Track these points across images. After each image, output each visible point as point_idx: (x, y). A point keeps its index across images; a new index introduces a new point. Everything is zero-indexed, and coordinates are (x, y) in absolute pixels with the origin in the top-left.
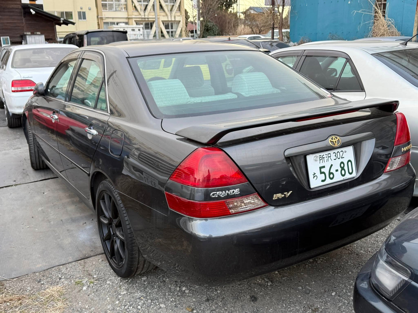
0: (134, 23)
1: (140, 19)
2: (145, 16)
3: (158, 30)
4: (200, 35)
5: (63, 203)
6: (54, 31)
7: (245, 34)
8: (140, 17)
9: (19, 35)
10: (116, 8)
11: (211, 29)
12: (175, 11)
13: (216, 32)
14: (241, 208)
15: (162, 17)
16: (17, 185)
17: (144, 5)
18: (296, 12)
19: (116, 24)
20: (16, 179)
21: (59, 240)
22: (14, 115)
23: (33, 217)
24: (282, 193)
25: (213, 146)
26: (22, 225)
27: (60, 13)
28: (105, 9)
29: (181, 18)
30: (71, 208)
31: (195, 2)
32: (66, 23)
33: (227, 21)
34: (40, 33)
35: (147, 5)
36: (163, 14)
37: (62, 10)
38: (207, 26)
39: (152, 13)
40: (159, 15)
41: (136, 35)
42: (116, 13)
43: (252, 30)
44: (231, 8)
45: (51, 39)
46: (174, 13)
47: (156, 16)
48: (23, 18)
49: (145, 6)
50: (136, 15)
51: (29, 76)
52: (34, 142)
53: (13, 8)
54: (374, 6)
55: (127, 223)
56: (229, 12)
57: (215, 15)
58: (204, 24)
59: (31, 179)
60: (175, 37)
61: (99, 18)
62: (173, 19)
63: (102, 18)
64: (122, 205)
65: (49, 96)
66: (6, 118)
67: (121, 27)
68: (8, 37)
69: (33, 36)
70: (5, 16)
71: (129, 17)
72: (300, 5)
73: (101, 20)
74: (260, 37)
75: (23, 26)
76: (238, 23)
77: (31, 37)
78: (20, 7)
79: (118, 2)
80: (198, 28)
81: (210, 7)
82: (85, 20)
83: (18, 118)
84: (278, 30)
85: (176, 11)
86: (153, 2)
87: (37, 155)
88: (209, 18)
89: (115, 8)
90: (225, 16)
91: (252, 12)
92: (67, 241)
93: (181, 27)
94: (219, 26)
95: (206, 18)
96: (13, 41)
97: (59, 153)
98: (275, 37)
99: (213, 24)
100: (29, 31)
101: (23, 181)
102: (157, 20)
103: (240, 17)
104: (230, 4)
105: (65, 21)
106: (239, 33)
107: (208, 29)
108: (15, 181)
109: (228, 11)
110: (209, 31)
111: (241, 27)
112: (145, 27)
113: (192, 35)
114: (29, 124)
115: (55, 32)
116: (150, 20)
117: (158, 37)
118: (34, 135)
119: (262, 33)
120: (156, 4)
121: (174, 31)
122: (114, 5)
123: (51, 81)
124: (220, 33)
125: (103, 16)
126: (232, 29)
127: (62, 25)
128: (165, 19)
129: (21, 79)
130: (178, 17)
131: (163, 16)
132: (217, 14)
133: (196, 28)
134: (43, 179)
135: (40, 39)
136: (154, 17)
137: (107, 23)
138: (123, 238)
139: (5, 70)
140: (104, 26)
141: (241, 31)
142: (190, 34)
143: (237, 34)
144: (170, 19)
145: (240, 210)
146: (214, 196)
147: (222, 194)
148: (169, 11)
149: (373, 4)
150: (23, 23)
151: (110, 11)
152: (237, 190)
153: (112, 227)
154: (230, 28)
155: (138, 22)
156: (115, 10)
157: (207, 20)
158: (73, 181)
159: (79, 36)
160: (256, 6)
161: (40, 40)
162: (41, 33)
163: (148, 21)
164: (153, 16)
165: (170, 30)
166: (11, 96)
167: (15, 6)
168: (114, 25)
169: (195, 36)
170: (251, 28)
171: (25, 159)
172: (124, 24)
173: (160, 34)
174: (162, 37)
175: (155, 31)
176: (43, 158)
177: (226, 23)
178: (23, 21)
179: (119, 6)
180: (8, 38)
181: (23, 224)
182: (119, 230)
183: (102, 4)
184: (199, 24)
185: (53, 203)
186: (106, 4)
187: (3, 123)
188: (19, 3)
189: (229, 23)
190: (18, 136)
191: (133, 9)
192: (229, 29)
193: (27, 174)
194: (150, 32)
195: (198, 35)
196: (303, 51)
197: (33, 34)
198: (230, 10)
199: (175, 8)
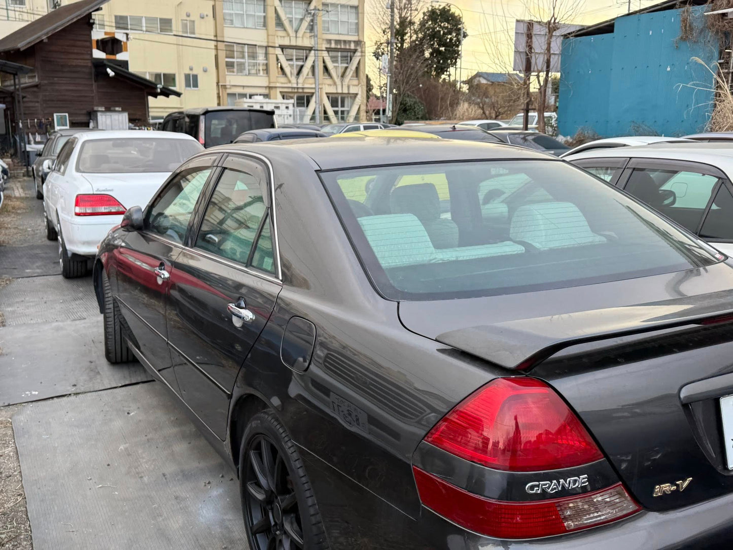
0: (279, 96)
1: (290, 90)
2: (297, 85)
3: (319, 108)
4: (391, 118)
5: (165, 437)
6: (145, 106)
7: (470, 119)
8: (289, 85)
9: (84, 112)
10: (249, 70)
11: (410, 109)
12: (349, 77)
13: (419, 115)
14: (588, 516)
15: (327, 86)
16: (79, 393)
17: (297, 65)
18: (570, 83)
19: (248, 97)
20: (77, 380)
21: (161, 519)
22: (75, 255)
23: (109, 465)
24: (673, 484)
25: (526, 376)
26: (88, 481)
27: (154, 75)
28: (230, 72)
29: (359, 90)
30: (181, 447)
31: (385, 63)
32: (166, 93)
33: (440, 96)
34: (120, 109)
35: (302, 67)
36: (329, 81)
37: (158, 71)
38: (403, 104)
39: (310, 79)
40: (322, 84)
41: (281, 115)
42: (250, 78)
43: (484, 113)
44: (445, 73)
45: (139, 120)
46: (347, 80)
47: (317, 85)
48: (94, 82)
49: (299, 68)
50: (282, 83)
51: (108, 189)
52: (116, 313)
53: (77, 66)
54: (715, 76)
55: (312, 511)
56: (441, 80)
57: (419, 85)
58: (400, 99)
59: (105, 383)
60: (348, 122)
61: (220, 86)
62: (345, 91)
63: (224, 87)
64: (301, 472)
65: (152, 231)
66: (61, 260)
67: (258, 103)
68: (67, 114)
69: (108, 114)
70: (64, 79)
71: (272, 85)
72: (578, 72)
73: (224, 90)
74: (499, 125)
75: (93, 96)
76: (458, 100)
77: (106, 115)
78: (90, 65)
79: (254, 60)
80: (389, 106)
81: (410, 72)
82: (196, 89)
83: (82, 262)
84: (536, 114)
85: (352, 77)
86: (313, 61)
87: (118, 337)
88: (408, 90)
89: (247, 70)
90: (435, 87)
91: (483, 81)
92: (175, 523)
93: (359, 104)
94: (425, 104)
95: (403, 91)
96: (74, 121)
97: (168, 343)
98: (529, 126)
99: (414, 100)
100: (101, 105)
101: (90, 386)
102: (318, 92)
103: (461, 90)
104: (445, 68)
105: (164, 90)
106: (459, 117)
107: (406, 108)
108: (75, 385)
109: (441, 78)
110: (408, 112)
111: (463, 107)
112: (297, 103)
113: (377, 117)
114: (107, 279)
115: (147, 107)
116: (306, 91)
117: (318, 121)
118: (115, 301)
119: (500, 117)
120: (318, 65)
121: (346, 110)
122: (247, 65)
123: (156, 204)
124: (427, 115)
125: (227, 83)
126: (448, 109)
127: (159, 97)
128: (332, 90)
129: (92, 193)
130: (354, 87)
131: (329, 85)
132: (421, 84)
133: (385, 106)
134: (127, 383)
135: (120, 118)
136: (313, 86)
137: (233, 95)
138: (300, 541)
139: (63, 174)
140: (227, 101)
141: (463, 114)
142: (374, 117)
143: (455, 119)
144: (340, 91)
145: (585, 522)
146: (533, 490)
147: (552, 486)
148: (338, 76)
149: (714, 73)
150: (92, 91)
151: (239, 74)
152: (583, 479)
153: (272, 509)
154: (444, 108)
155: (285, 94)
156: (247, 74)
157: (405, 94)
158: (185, 391)
159: (189, 116)
160: (499, 72)
161: (120, 121)
162: (122, 109)
163: (303, 92)
164: (312, 84)
165: (340, 109)
166: (72, 222)
167: (81, 63)
168: (245, 98)
169: (382, 120)
170: (483, 109)
171: (93, 341)
172: (262, 97)
173: (323, 115)
174: (324, 120)
175: (313, 110)
176: (130, 344)
177: (437, 99)
178: (92, 87)
179: (254, 66)
180: (66, 116)
181: (91, 479)
182: (290, 519)
183: (227, 62)
184: (391, 99)
185: (146, 436)
186: (233, 63)
187: (54, 267)
188: (88, 57)
189: (442, 99)
190: (80, 295)
191: (278, 72)
192: (442, 110)
193: (97, 371)
194: (304, 111)
195: (387, 119)
196: (626, 160)
197: (108, 110)
198: (443, 76)
199: (350, 72)
